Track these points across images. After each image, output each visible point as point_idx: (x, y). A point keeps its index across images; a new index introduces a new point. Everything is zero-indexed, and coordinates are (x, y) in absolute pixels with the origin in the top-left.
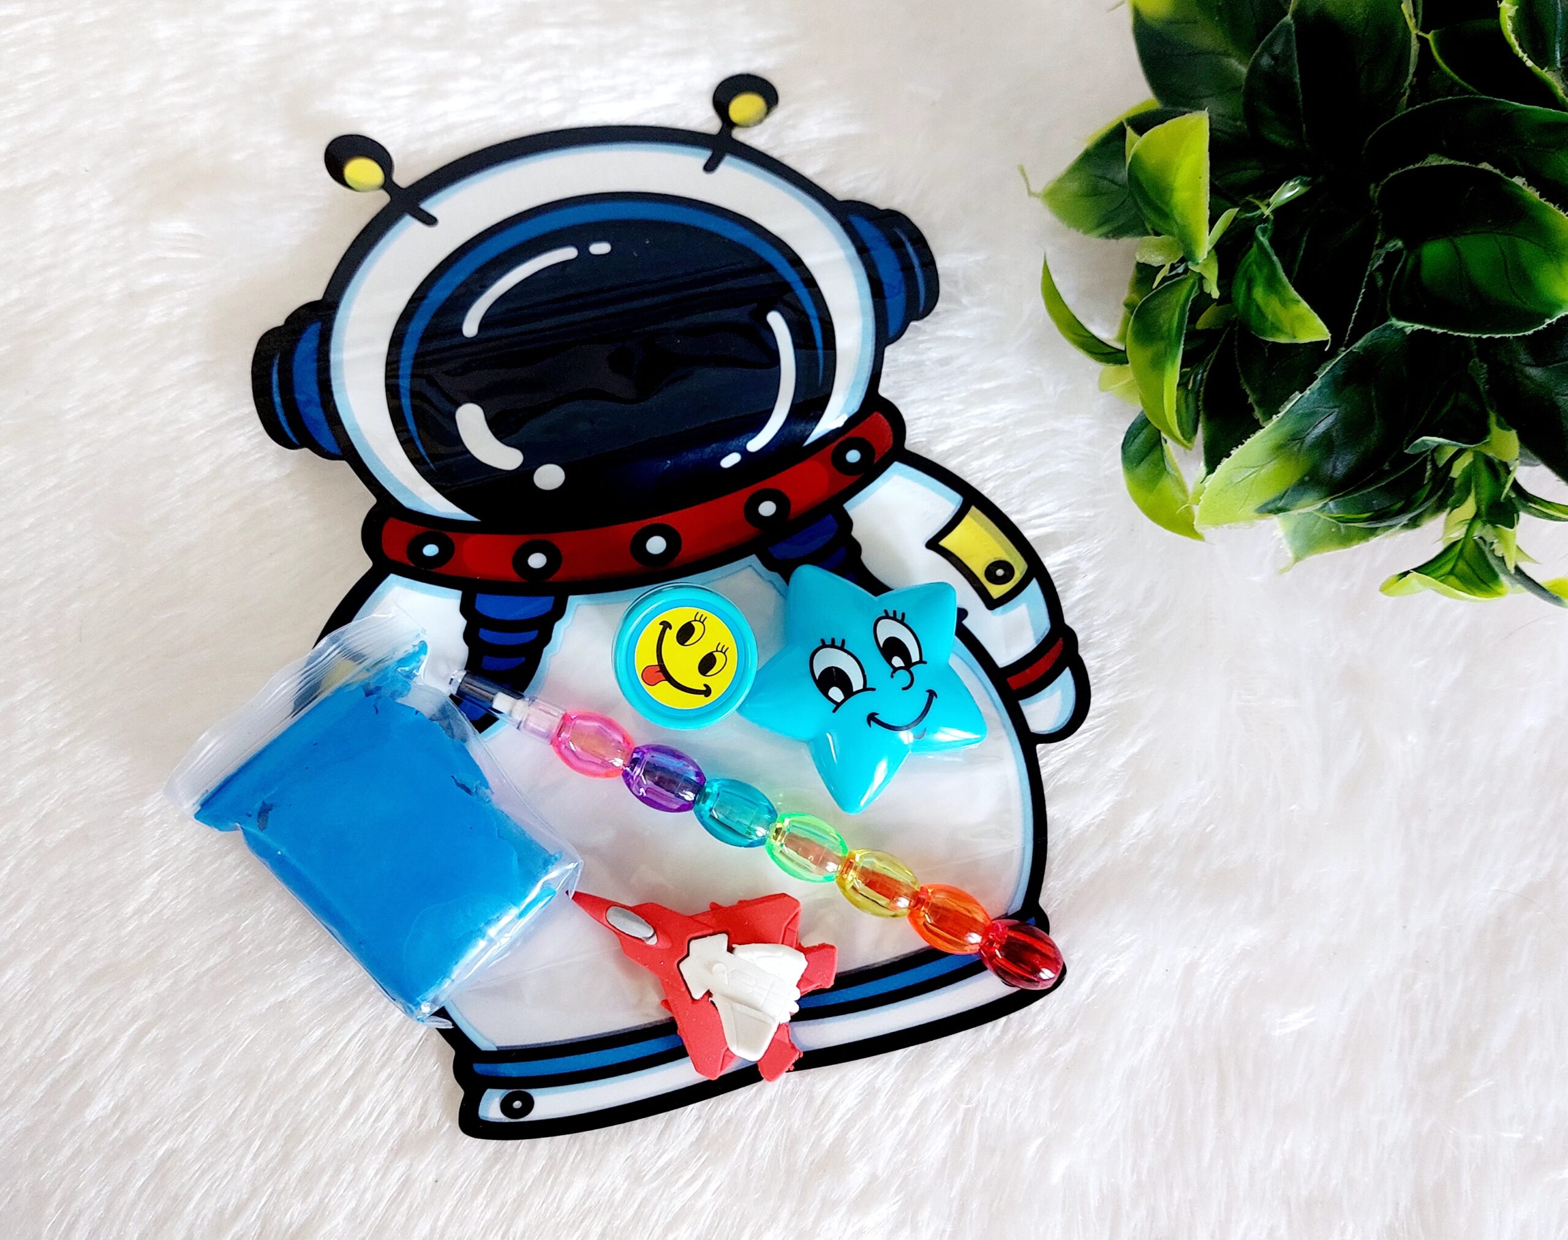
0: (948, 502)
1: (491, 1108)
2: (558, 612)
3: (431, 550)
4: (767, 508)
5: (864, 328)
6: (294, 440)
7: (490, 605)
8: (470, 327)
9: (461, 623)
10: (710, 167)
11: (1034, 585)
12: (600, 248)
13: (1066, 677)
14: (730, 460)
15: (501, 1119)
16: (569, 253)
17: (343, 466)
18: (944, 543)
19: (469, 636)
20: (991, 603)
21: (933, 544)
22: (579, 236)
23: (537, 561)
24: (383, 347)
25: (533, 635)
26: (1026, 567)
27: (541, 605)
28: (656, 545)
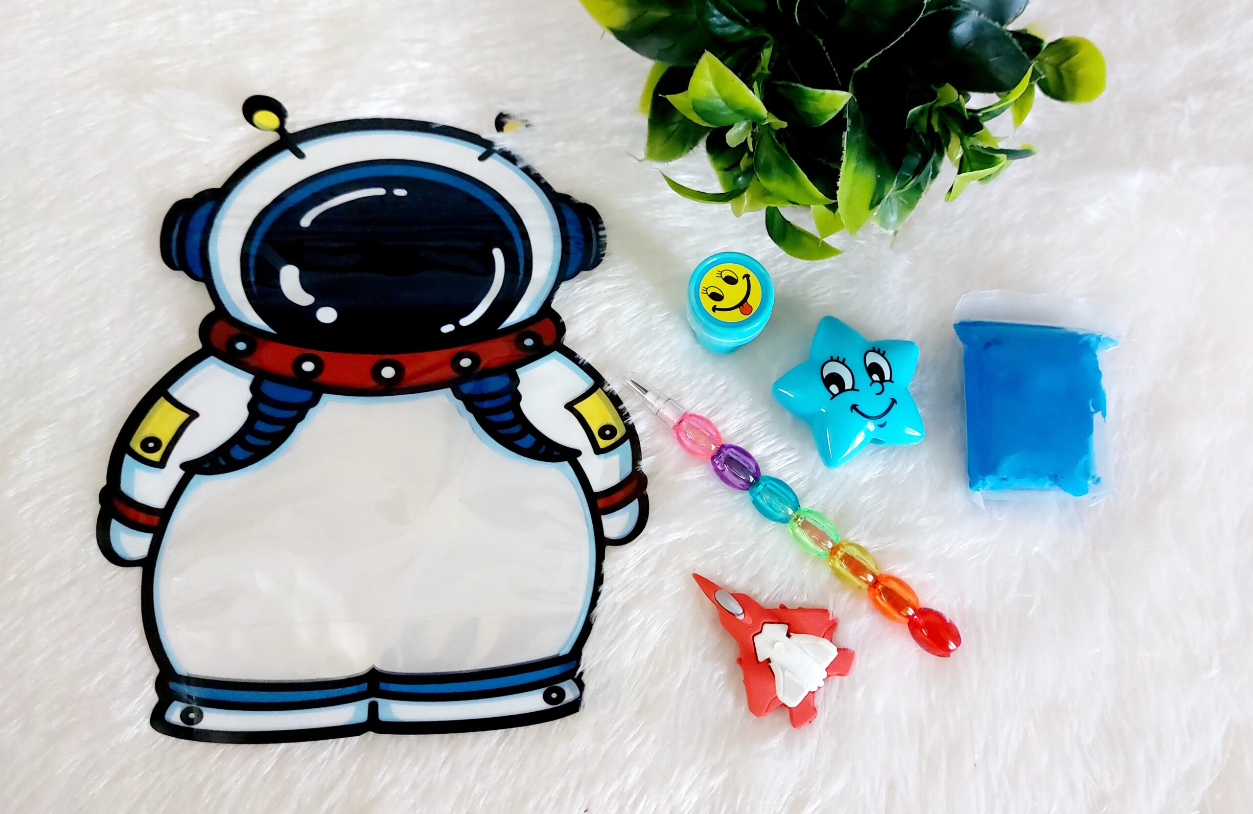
0: (584, 382)
1: (174, 715)
2: (314, 402)
3: (241, 346)
4: (466, 362)
5: (552, 267)
6: (177, 265)
7: (270, 389)
8: (306, 221)
9: (248, 396)
10: (482, 158)
11: (627, 443)
12: (400, 192)
13: (634, 505)
14: (448, 328)
15: (179, 723)
16: (381, 192)
17: (202, 287)
18: (577, 407)
19: (251, 406)
20: (598, 451)
21: (570, 406)
22: (389, 182)
23: (308, 366)
24: (249, 222)
25: (293, 413)
26: (625, 432)
27: (305, 395)
28: (388, 372)
